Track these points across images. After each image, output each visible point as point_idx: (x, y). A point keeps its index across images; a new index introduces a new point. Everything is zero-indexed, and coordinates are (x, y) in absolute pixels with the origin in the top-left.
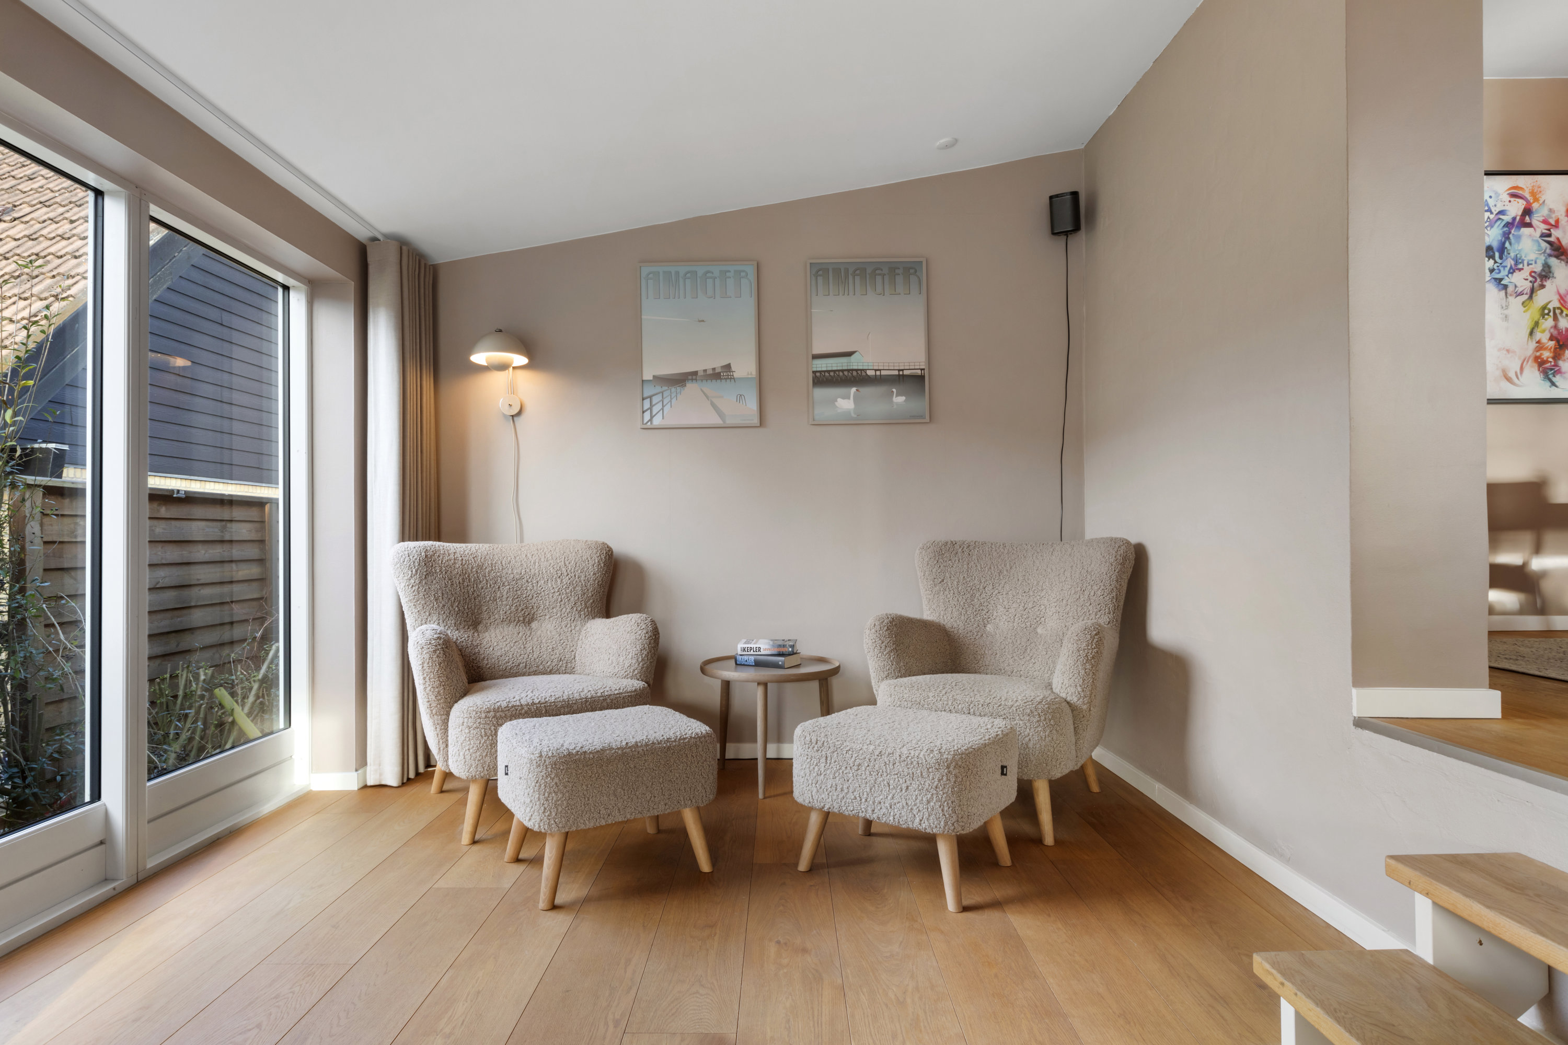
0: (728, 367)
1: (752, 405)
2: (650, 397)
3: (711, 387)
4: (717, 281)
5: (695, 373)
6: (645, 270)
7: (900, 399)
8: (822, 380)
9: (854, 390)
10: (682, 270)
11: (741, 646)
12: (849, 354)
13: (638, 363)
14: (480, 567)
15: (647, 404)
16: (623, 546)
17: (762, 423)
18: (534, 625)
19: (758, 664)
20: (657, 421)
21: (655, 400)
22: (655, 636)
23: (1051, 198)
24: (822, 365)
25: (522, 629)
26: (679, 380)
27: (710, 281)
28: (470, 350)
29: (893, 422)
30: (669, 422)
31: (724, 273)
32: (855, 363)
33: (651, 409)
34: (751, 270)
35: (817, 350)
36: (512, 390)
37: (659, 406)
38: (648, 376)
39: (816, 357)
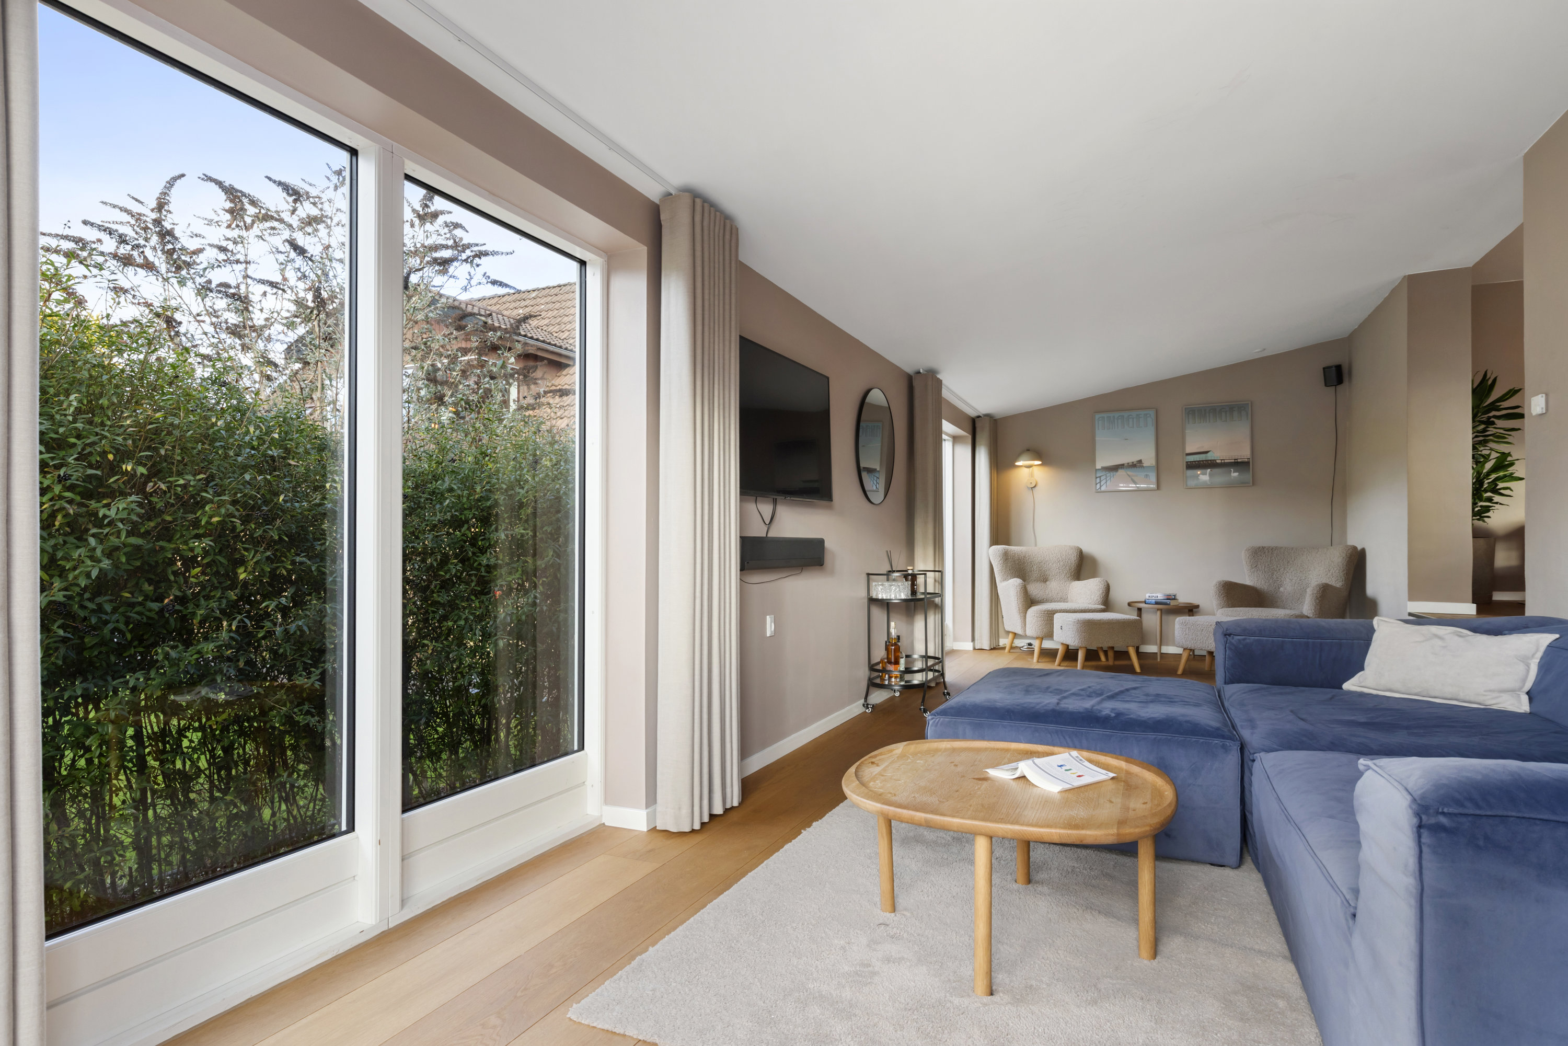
0: (1140, 461)
1: (1153, 478)
2: (1100, 477)
3: (1131, 472)
4: (1135, 420)
5: (1123, 465)
6: (1097, 416)
7: (1236, 474)
8: (1191, 466)
9: (1209, 470)
10: (1117, 414)
11: (1147, 595)
12: (1207, 452)
13: (1093, 461)
14: (1025, 557)
15: (1098, 480)
16: (1086, 549)
17: (1158, 487)
18: (1048, 583)
19: (1157, 603)
20: (1103, 488)
21: (1102, 478)
22: (1108, 589)
23: (1324, 368)
24: (1191, 458)
25: (1043, 584)
26: (1115, 468)
27: (1131, 420)
28: (1016, 460)
29: (1231, 485)
30: (1109, 489)
31: (1138, 415)
32: (1210, 457)
33: (1100, 482)
34: (1152, 413)
35: (1188, 451)
36: (1032, 475)
37: (1105, 481)
38: (1098, 466)
39: (1188, 454)
